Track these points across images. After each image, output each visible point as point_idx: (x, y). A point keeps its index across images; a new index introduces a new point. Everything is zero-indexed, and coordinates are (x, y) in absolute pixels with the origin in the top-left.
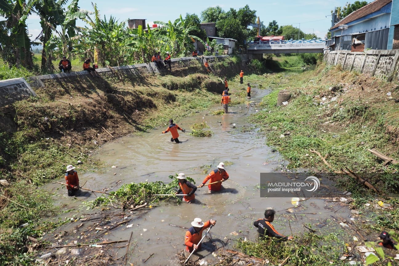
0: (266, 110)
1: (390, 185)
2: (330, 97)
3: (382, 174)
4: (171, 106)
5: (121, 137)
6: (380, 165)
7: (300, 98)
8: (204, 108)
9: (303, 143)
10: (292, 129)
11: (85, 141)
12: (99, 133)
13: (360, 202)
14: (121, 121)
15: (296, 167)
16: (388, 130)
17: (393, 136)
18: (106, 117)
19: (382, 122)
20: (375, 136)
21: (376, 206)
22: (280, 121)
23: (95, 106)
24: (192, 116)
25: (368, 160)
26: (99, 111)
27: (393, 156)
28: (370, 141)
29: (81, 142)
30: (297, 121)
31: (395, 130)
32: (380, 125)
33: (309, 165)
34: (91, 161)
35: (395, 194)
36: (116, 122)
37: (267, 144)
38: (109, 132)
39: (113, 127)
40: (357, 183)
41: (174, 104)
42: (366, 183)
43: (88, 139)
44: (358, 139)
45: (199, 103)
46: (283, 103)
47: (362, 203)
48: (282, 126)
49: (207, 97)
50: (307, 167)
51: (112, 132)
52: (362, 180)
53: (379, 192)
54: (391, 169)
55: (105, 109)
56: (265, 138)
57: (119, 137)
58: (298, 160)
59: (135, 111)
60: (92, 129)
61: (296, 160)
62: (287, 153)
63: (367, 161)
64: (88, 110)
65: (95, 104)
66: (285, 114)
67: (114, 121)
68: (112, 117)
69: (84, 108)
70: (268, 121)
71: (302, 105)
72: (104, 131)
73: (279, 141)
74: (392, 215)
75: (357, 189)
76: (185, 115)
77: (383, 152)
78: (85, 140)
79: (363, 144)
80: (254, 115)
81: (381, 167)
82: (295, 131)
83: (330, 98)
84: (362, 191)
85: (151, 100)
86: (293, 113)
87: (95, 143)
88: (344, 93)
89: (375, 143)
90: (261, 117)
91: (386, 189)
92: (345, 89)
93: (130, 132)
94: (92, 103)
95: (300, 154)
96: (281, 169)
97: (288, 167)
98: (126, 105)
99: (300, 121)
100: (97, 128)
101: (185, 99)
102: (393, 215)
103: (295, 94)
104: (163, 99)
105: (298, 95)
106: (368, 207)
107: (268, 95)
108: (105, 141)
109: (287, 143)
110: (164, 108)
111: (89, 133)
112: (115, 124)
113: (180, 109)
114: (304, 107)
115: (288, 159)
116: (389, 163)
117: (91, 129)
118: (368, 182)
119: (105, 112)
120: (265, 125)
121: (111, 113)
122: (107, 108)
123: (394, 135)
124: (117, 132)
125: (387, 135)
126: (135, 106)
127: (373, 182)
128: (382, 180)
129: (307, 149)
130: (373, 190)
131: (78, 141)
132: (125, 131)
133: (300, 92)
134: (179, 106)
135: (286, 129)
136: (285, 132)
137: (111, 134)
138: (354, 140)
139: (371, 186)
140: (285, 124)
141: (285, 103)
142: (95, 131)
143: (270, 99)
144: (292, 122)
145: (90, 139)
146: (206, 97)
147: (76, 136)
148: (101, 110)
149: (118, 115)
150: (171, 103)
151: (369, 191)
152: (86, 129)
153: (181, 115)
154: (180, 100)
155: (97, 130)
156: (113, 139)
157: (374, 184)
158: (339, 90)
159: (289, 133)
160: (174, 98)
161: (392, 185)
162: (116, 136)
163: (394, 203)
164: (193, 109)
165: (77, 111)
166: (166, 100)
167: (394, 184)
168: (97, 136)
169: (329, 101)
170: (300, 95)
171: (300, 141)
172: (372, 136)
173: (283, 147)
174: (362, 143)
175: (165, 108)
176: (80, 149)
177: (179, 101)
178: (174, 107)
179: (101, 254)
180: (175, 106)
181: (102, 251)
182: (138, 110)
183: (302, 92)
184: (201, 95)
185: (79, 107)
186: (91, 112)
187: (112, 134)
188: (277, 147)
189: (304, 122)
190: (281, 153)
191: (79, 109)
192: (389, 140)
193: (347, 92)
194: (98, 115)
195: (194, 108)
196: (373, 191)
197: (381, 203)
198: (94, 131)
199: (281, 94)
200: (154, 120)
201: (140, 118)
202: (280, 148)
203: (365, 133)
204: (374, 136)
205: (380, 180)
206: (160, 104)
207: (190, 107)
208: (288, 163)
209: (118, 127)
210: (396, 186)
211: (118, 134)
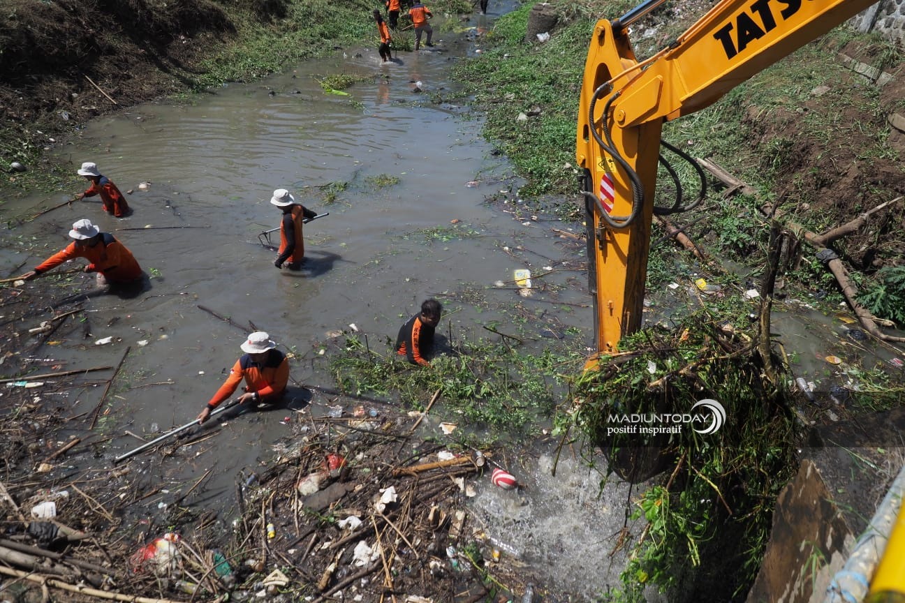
0: (498, 50)
1: (728, 243)
2: (641, 26)
3: (718, 216)
4: (274, 28)
5: (138, 103)
6: (718, 195)
7: (576, 26)
8: (355, 39)
9: (564, 137)
10: (547, 101)
11: (37, 112)
12: (75, 91)
13: (659, 279)
14: (137, 62)
15: (538, 194)
16: (748, 115)
17: (755, 131)
18: (94, 50)
19: (740, 96)
20: (720, 128)
21: (692, 290)
22: (523, 80)
23: (60, 20)
24: (325, 57)
25: (696, 183)
26: (73, 33)
27: (747, 175)
28: (706, 138)
29: (25, 114)
30: (563, 82)
31: (763, 117)
32: (733, 103)
33: (567, 189)
34: (48, 163)
35: (736, 261)
36: (123, 64)
37: (485, 136)
38: (103, 90)
39: (115, 76)
40: (662, 235)
41: (281, 25)
42: (680, 235)
43: (45, 105)
44: (682, 133)
45: (344, 26)
46: (538, 35)
47: (664, 281)
48: (526, 93)
49: (368, 10)
50: (562, 193)
51: (112, 90)
52: (673, 230)
53: (703, 258)
54: (737, 205)
55: (93, 27)
56: (484, 121)
57: (133, 103)
58: (547, 176)
59: (177, 38)
60: (58, 79)
61: (541, 176)
62: (526, 159)
63: (692, 185)
64: (42, 30)
65: (62, 14)
66: (539, 65)
67: (118, 60)
68: (111, 51)
69: (30, 22)
70: (498, 80)
71: (579, 45)
72: (90, 88)
73: (514, 129)
74: (720, 310)
75: (659, 250)
76: (305, 54)
77: (729, 166)
78: (37, 109)
79: (690, 145)
80: (470, 63)
81: (719, 200)
82: (553, 106)
83: (643, 31)
84: (669, 254)
85: (219, 12)
86: (557, 61)
87: (66, 117)
88: (674, 20)
89: (716, 144)
90: (483, 70)
91: (720, 249)
92: (677, 10)
93: (160, 92)
94: (50, 9)
95: (554, 162)
96: (506, 197)
97: (520, 193)
98: (150, 19)
99: (569, 81)
100: (70, 78)
101: (311, 14)
102: (723, 310)
103: (568, 15)
104: (252, 9)
105: (573, 18)
106: (675, 290)
107: (510, 13)
108: (95, 113)
109: (529, 134)
110: (255, 34)
111: (48, 91)
112: (121, 69)
113: (297, 38)
114: (581, 50)
115: (523, 173)
116: (735, 193)
117: (55, 81)
118: (684, 233)
119: (93, 35)
120: (489, 89)
121: (109, 38)
122: (98, 25)
123: (758, 129)
124: (126, 90)
125: (744, 127)
126: (176, 23)
127: (696, 234)
128: (715, 230)
129: (570, 151)
130: (692, 253)
131: (15, 110)
132: (147, 88)
133: (579, 12)
134: (295, 29)
135: (533, 100)
136: (530, 107)
137: (110, 94)
138: (675, 133)
139: (690, 243)
140: (534, 88)
141: (541, 37)
142: (66, 87)
143: (511, 24)
144: (550, 84)
145: (52, 106)
146: (363, 10)
147: (9, 96)
148: (78, 29)
149: (128, 47)
150: (275, 21)
151: (683, 253)
152: (40, 80)
153: (297, 54)
154: (298, 14)
155: (69, 83)
156: (116, 108)
157: (697, 238)
158: (663, 13)
159: (538, 110)
160: (283, 7)
161: (733, 241)
162: (124, 101)
163: (728, 283)
164: (329, 38)
165: (7, 31)
166: (260, 13)
167: (737, 240)
168: (71, 99)
169: (639, 36)
170: (578, 19)
171: (558, 131)
172: (712, 127)
173: (520, 144)
174: (689, 142)
175: (258, 33)
176: (21, 132)
177: (295, 17)
178: (281, 33)
179: (32, 406)
180: (284, 30)
181: (37, 399)
182: (185, 35)
183: (584, 11)
184: (353, 5)
185: (12, 19)
186: (49, 34)
187: (114, 95)
188: (507, 143)
189: (577, 87)
190: (511, 158)
191: (15, 25)
192: (746, 138)
193: (681, 17)
194: (70, 42)
195: (334, 36)
196: (692, 256)
197: (702, 283)
198: (61, 85)
199: (535, 12)
200: (226, 63)
201: (189, 56)
202: (512, 147)
203: (700, 120)
204: (716, 126)
205: (711, 229)
206: (246, 23)
207: (322, 35)
208: (523, 182)
209: (129, 77)
210: (741, 246)
211: (128, 96)
